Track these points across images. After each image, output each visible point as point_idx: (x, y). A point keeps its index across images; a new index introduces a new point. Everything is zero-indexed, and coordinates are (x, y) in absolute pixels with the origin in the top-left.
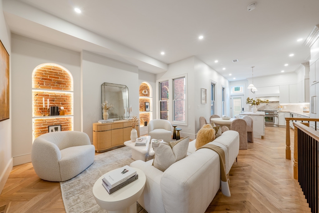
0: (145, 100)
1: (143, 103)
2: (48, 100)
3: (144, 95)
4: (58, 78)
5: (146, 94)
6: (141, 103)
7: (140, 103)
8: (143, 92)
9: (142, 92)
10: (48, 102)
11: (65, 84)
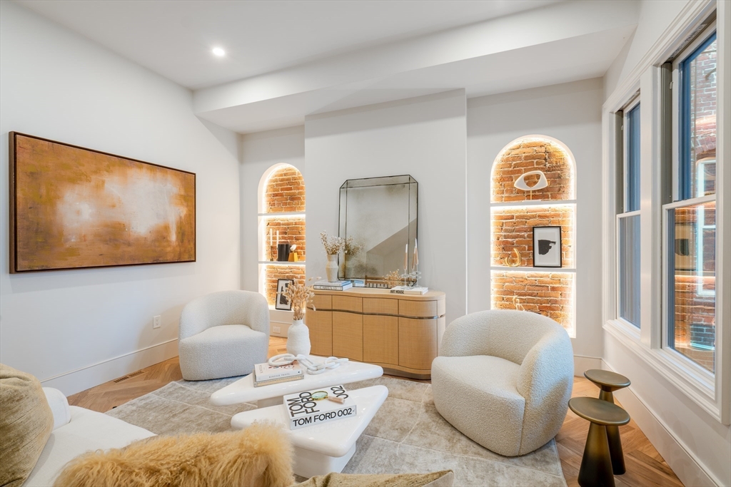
0: (534, 217)
1: (519, 231)
2: (278, 232)
3: (528, 197)
4: (291, 189)
5: (536, 187)
6: (513, 231)
7: (506, 231)
8: (519, 183)
9: (512, 186)
10: (278, 236)
11: (299, 199)
